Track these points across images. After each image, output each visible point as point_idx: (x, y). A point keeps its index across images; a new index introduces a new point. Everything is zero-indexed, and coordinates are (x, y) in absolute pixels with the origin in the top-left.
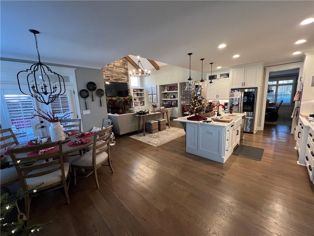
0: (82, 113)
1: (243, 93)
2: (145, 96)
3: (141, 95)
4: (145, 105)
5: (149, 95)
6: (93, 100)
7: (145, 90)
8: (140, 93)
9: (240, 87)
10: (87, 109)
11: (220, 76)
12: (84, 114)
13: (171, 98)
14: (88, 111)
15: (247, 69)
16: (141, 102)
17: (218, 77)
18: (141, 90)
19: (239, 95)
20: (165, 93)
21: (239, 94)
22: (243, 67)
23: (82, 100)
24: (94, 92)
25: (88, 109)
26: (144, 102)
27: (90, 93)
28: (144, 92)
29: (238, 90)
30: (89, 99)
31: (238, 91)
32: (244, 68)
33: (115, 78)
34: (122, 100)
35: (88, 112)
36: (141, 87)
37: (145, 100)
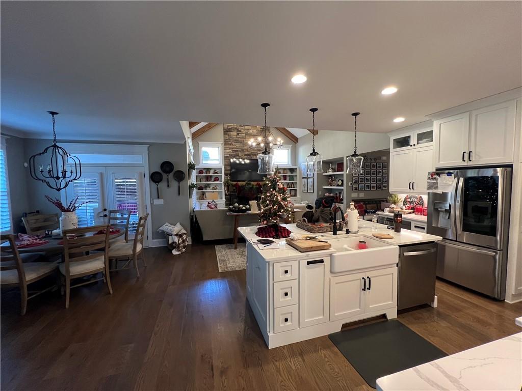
0: (152, 202)
1: (462, 180)
2: (298, 180)
3: (292, 178)
4: (298, 196)
5: (303, 178)
6: (168, 186)
7: (298, 169)
8: (290, 176)
9: (460, 163)
10: (158, 197)
11: (418, 140)
12: (154, 204)
13: (338, 185)
14: (160, 200)
15: (476, 115)
16: (291, 190)
17: (413, 140)
18: (292, 170)
19: (450, 186)
20: (330, 176)
21: (451, 183)
22: (467, 112)
23: (154, 185)
24: (171, 175)
25: (160, 197)
26: (296, 190)
27: (165, 176)
28: (298, 173)
29: (447, 171)
30: (163, 185)
31: (449, 174)
32: (469, 113)
33: (247, 153)
34: (253, 185)
35: (160, 202)
36: (292, 165)
37: (298, 187)
